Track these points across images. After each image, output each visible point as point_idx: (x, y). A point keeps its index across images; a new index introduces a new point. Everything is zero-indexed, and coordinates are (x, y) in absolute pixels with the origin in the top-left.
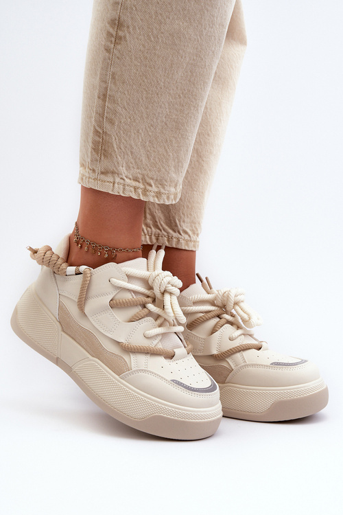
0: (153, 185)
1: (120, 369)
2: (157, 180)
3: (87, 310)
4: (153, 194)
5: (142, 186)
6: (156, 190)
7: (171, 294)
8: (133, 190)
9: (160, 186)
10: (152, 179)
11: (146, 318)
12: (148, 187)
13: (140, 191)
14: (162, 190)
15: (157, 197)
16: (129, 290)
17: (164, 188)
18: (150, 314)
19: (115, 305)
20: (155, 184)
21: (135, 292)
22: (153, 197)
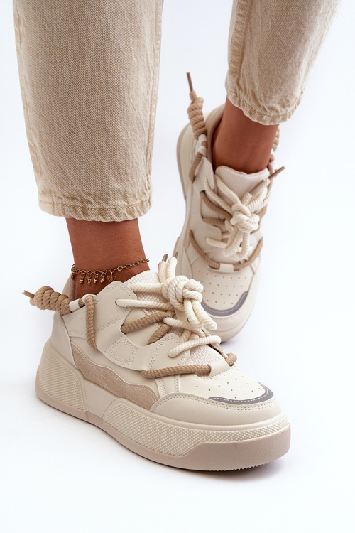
0: (93, 201)
1: (146, 402)
2: (96, 195)
3: (99, 345)
4: (95, 212)
5: (80, 205)
6: (98, 207)
7: (191, 300)
8: (72, 209)
9: (101, 201)
10: (90, 195)
11: (167, 336)
12: (88, 206)
13: (79, 210)
14: (106, 206)
15: (102, 215)
16: (140, 308)
17: (107, 203)
18: (171, 329)
19: (127, 330)
20: (95, 200)
21: (148, 309)
22: (96, 215)
